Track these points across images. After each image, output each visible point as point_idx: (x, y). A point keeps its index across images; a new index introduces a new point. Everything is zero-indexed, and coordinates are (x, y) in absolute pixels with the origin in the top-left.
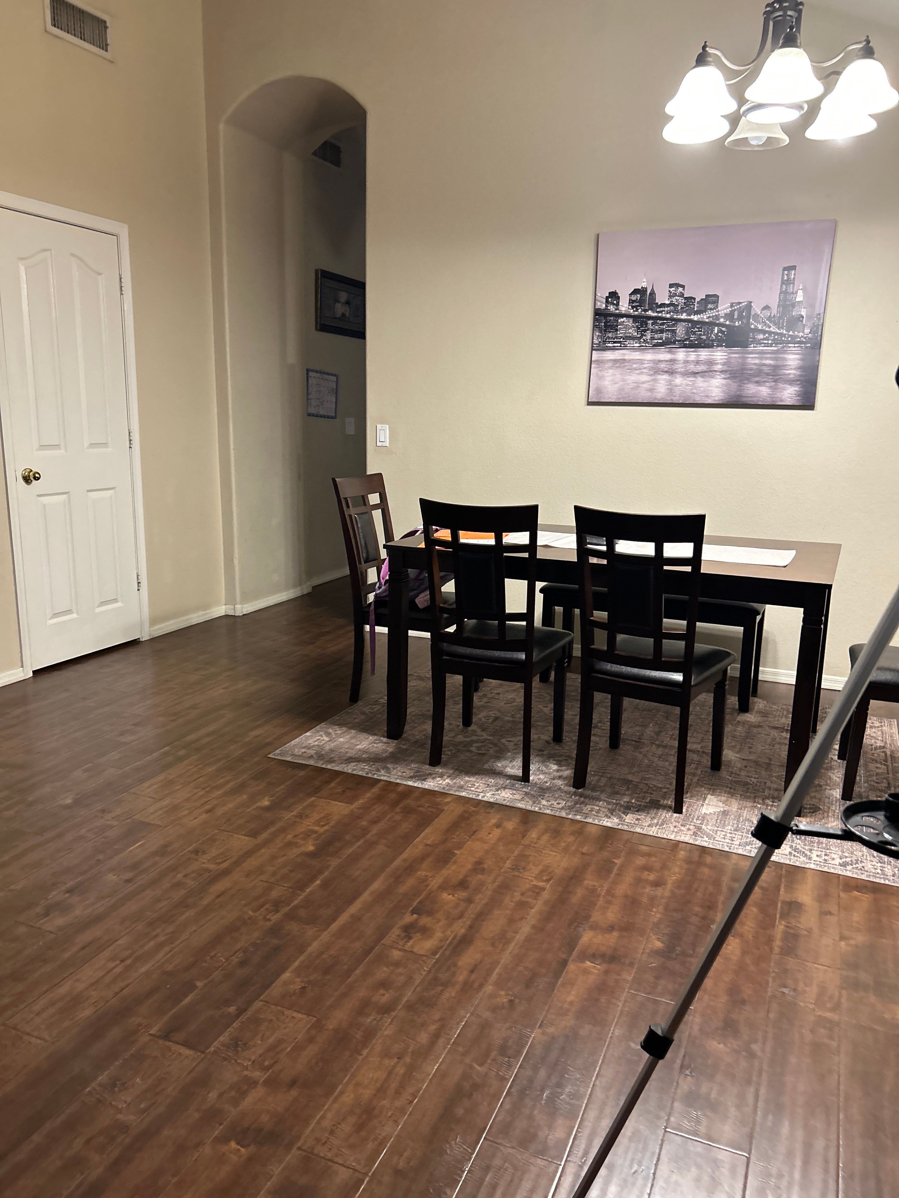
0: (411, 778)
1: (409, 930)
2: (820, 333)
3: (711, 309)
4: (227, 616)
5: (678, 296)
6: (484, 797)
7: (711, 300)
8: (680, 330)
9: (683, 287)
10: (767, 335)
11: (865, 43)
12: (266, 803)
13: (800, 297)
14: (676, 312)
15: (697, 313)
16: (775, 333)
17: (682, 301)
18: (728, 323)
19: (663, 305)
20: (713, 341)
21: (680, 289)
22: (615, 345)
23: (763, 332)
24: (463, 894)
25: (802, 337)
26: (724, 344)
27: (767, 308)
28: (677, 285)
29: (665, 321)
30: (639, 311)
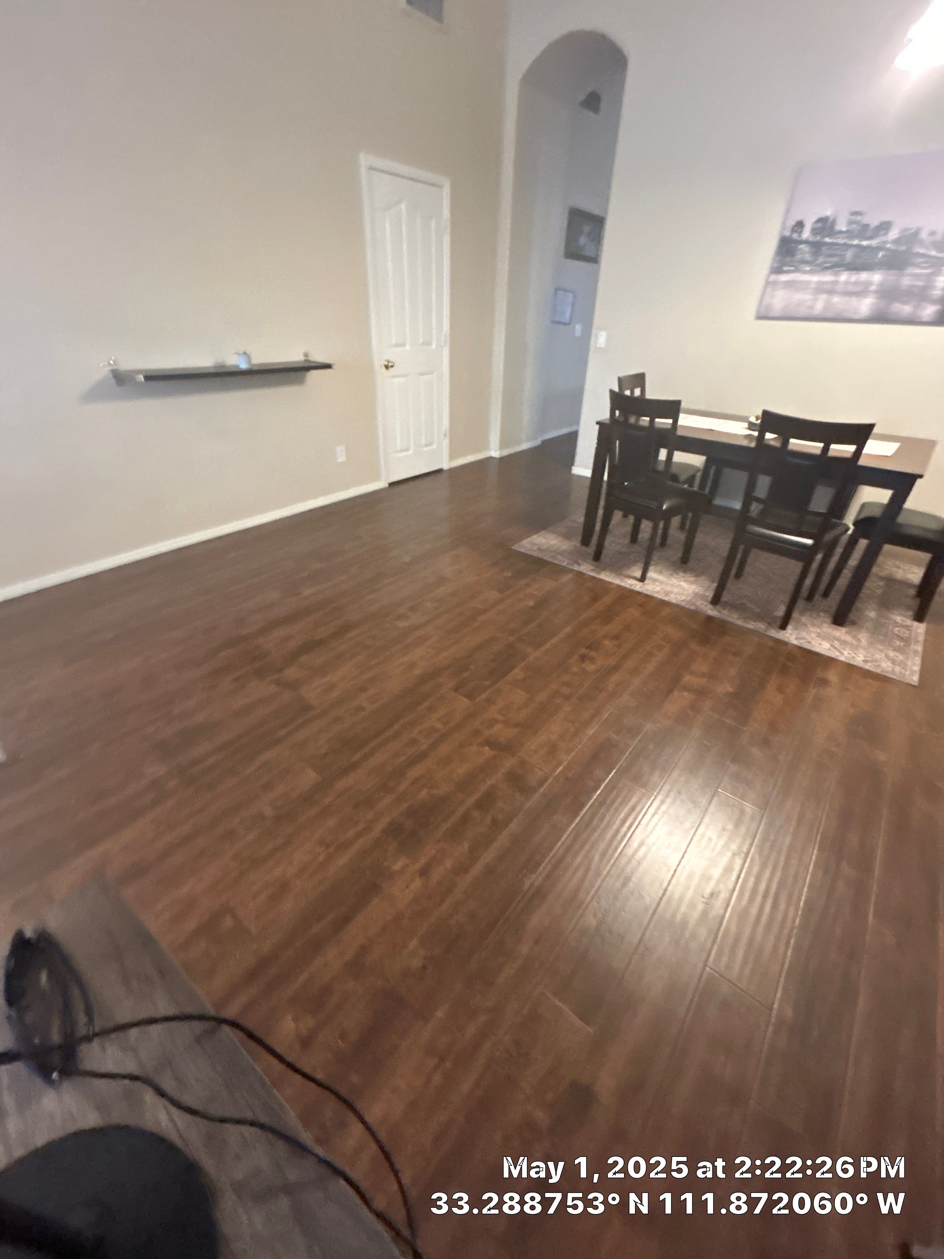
0: (592, 570)
1: (583, 658)
3: (882, 236)
4: (491, 458)
5: (856, 222)
6: (635, 587)
7: (885, 227)
8: (849, 255)
9: (863, 215)
10: (924, 260)
12: (509, 574)
14: (849, 237)
15: (868, 238)
16: (934, 257)
17: (858, 227)
18: (893, 247)
19: (841, 232)
20: (874, 264)
21: (859, 218)
22: (791, 268)
23: (923, 255)
24: (616, 642)
26: (883, 267)
27: (933, 233)
28: (857, 213)
29: (838, 247)
30: (818, 238)
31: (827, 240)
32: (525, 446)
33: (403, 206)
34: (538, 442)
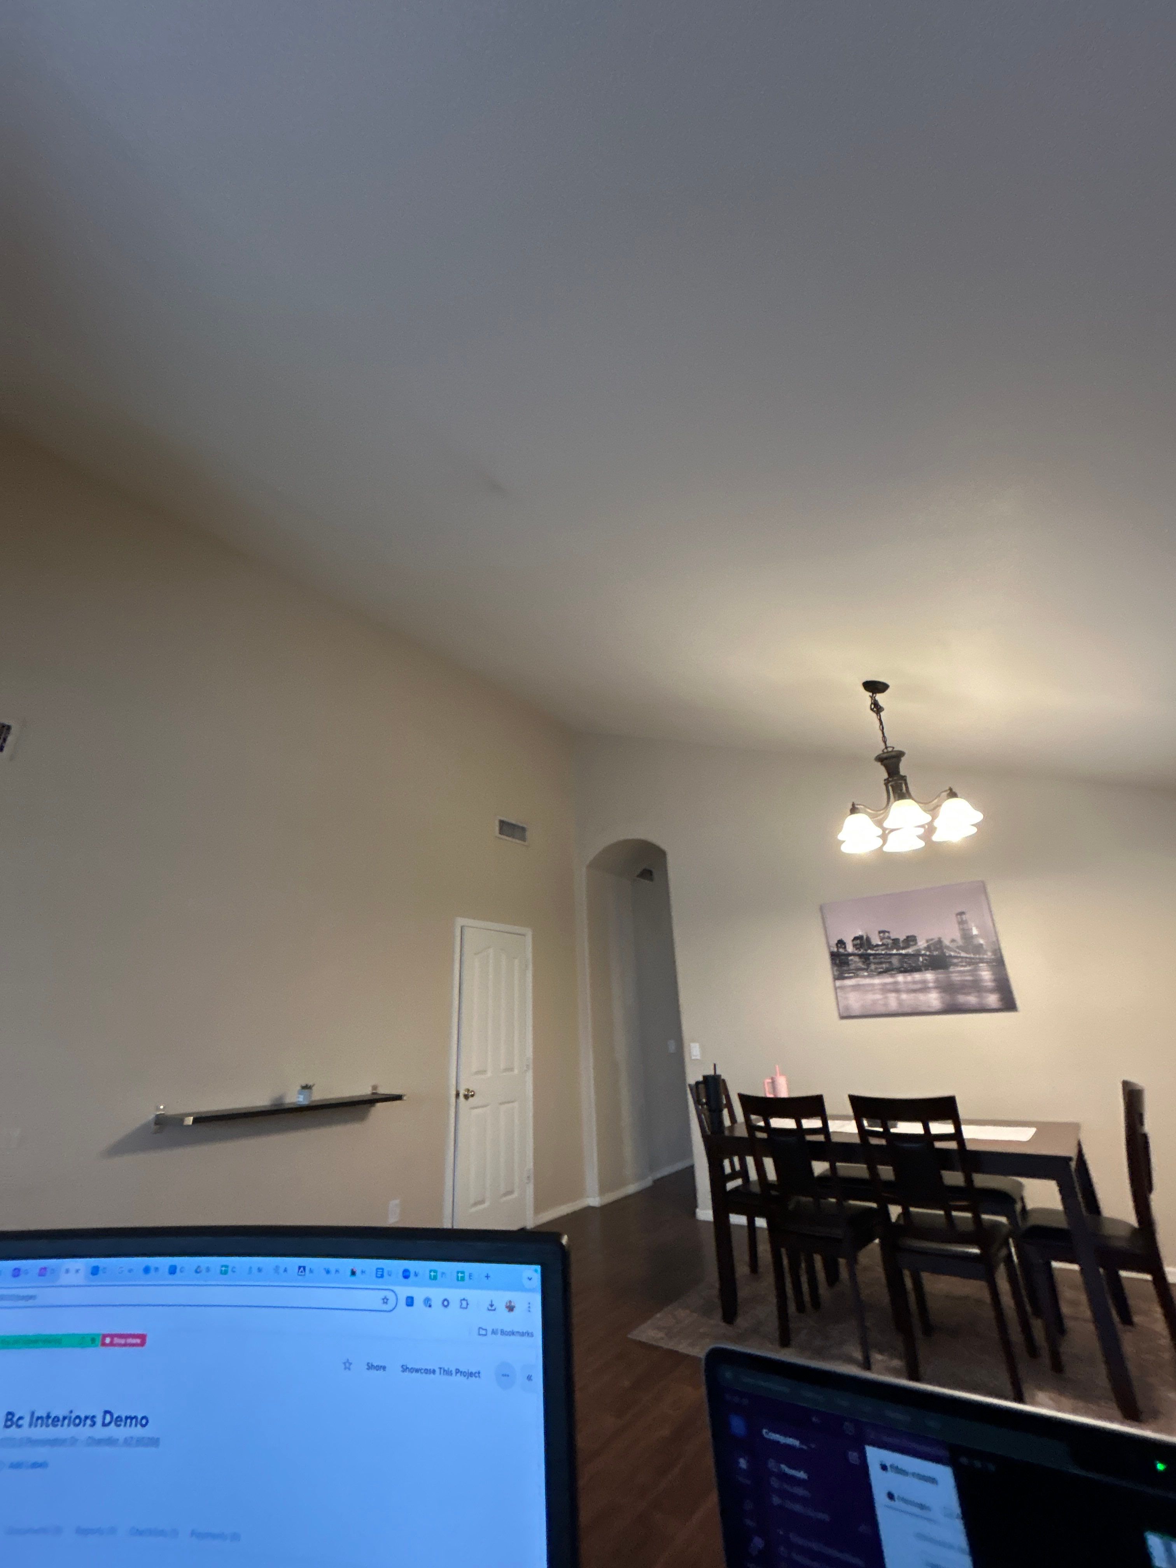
2: (999, 954)
3: (913, 945)
4: (588, 1208)
5: (887, 939)
7: (911, 940)
8: (895, 961)
9: (888, 932)
10: (960, 960)
11: (949, 791)
12: (627, 1383)
13: (975, 932)
14: (887, 948)
15: (903, 948)
16: (966, 958)
17: (890, 941)
18: (928, 953)
19: (877, 946)
20: (920, 966)
21: (887, 934)
22: (851, 975)
23: (957, 957)
25: (987, 959)
26: (930, 968)
27: (953, 941)
28: (884, 932)
29: (882, 956)
30: (862, 951)
31: (870, 951)
32: (632, 1188)
33: (491, 951)
34: (648, 1182)
